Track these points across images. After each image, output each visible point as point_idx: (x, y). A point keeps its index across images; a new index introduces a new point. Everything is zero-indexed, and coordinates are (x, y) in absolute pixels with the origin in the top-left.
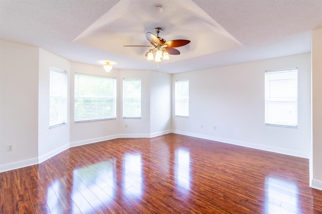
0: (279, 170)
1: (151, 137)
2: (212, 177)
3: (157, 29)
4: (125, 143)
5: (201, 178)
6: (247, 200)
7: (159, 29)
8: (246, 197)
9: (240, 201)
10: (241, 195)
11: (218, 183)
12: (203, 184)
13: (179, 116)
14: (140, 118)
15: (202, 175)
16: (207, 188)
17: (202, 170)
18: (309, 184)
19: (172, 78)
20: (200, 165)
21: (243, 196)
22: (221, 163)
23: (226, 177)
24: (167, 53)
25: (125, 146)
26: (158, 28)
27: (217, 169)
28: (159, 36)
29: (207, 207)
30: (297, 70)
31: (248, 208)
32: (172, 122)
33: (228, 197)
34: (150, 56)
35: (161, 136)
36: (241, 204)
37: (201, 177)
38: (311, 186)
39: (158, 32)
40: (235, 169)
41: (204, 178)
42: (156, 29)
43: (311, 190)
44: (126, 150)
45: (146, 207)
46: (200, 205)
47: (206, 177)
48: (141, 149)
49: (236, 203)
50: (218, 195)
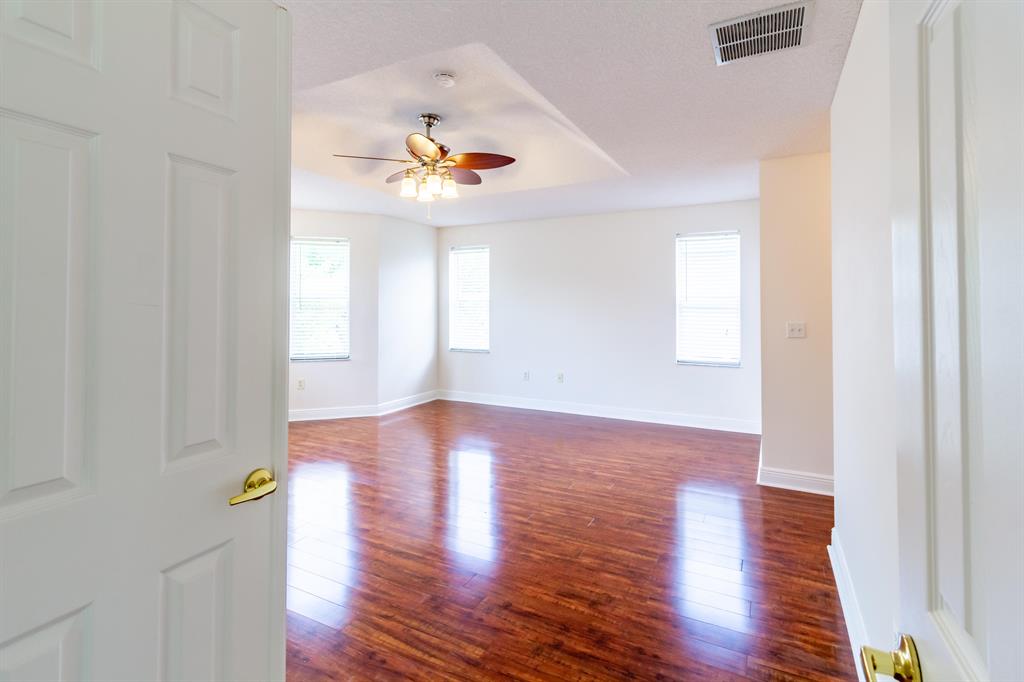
0: (704, 461)
1: (380, 414)
2: (566, 490)
3: (427, 119)
4: (307, 436)
5: (540, 494)
6: (642, 521)
7: (431, 119)
8: (640, 516)
9: (629, 524)
10: (631, 514)
11: (581, 499)
12: (547, 504)
13: (461, 351)
14: (346, 359)
15: (543, 489)
16: (557, 511)
17: (540, 477)
18: (755, 480)
19: (441, 238)
20: (533, 469)
21: (635, 515)
22: (581, 461)
23: (596, 486)
24: (453, 182)
25: (307, 443)
26: (430, 117)
27: (575, 473)
28: (432, 137)
29: (562, 543)
30: (739, 236)
31: (644, 533)
32: (439, 367)
33: (604, 521)
34: (407, 188)
35: (412, 408)
36: (631, 529)
37: (539, 491)
38: (759, 482)
39: (429, 125)
40: (615, 468)
41: (547, 493)
42: (424, 117)
43: (758, 489)
44: (315, 453)
45: (425, 563)
46: (548, 541)
47: (551, 490)
48: (363, 447)
49: (621, 528)
50: (584, 520)
